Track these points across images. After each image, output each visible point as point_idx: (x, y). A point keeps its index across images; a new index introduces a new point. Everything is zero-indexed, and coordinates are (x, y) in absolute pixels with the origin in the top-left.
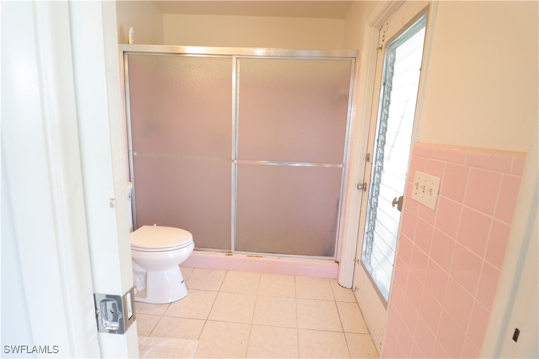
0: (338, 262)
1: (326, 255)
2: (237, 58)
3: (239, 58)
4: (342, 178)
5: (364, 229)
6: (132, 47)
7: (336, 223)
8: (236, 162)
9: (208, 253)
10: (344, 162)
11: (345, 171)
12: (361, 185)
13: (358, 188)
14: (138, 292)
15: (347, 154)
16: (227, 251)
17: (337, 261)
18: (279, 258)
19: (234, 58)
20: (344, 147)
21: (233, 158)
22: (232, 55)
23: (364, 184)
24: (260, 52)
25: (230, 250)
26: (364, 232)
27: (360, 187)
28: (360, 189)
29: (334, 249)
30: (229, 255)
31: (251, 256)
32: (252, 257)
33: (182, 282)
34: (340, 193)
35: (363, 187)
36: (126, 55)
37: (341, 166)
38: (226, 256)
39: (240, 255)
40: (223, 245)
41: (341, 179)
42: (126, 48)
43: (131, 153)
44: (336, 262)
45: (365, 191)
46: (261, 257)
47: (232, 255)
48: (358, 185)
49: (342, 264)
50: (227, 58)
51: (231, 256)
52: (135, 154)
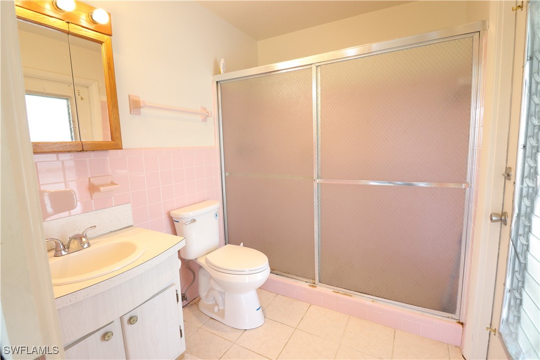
0: (462, 324)
1: (444, 310)
2: (317, 67)
3: (320, 65)
4: (466, 203)
5: (504, 285)
6: (223, 77)
7: (458, 267)
8: (318, 181)
9: (291, 280)
10: (468, 180)
11: (470, 193)
12: (496, 215)
13: (491, 219)
14: (219, 310)
15: (472, 169)
16: (311, 281)
17: (461, 321)
18: (373, 301)
19: (314, 67)
20: (467, 159)
21: (315, 177)
22: (311, 64)
23: (504, 214)
24: (351, 52)
25: (314, 281)
26: (504, 289)
27: (494, 218)
28: (495, 221)
29: (456, 304)
30: (313, 286)
31: (338, 292)
32: (339, 294)
33: (257, 310)
34: (462, 224)
35: (502, 218)
36: (219, 85)
37: (464, 186)
38: (309, 287)
39: (325, 289)
40: (306, 274)
41: (464, 204)
42: (219, 78)
43: (223, 173)
44: (459, 323)
45: (506, 224)
46: (351, 296)
47: (316, 287)
48: (491, 216)
49: (467, 327)
50: (307, 69)
51: (314, 289)
52: (227, 174)
